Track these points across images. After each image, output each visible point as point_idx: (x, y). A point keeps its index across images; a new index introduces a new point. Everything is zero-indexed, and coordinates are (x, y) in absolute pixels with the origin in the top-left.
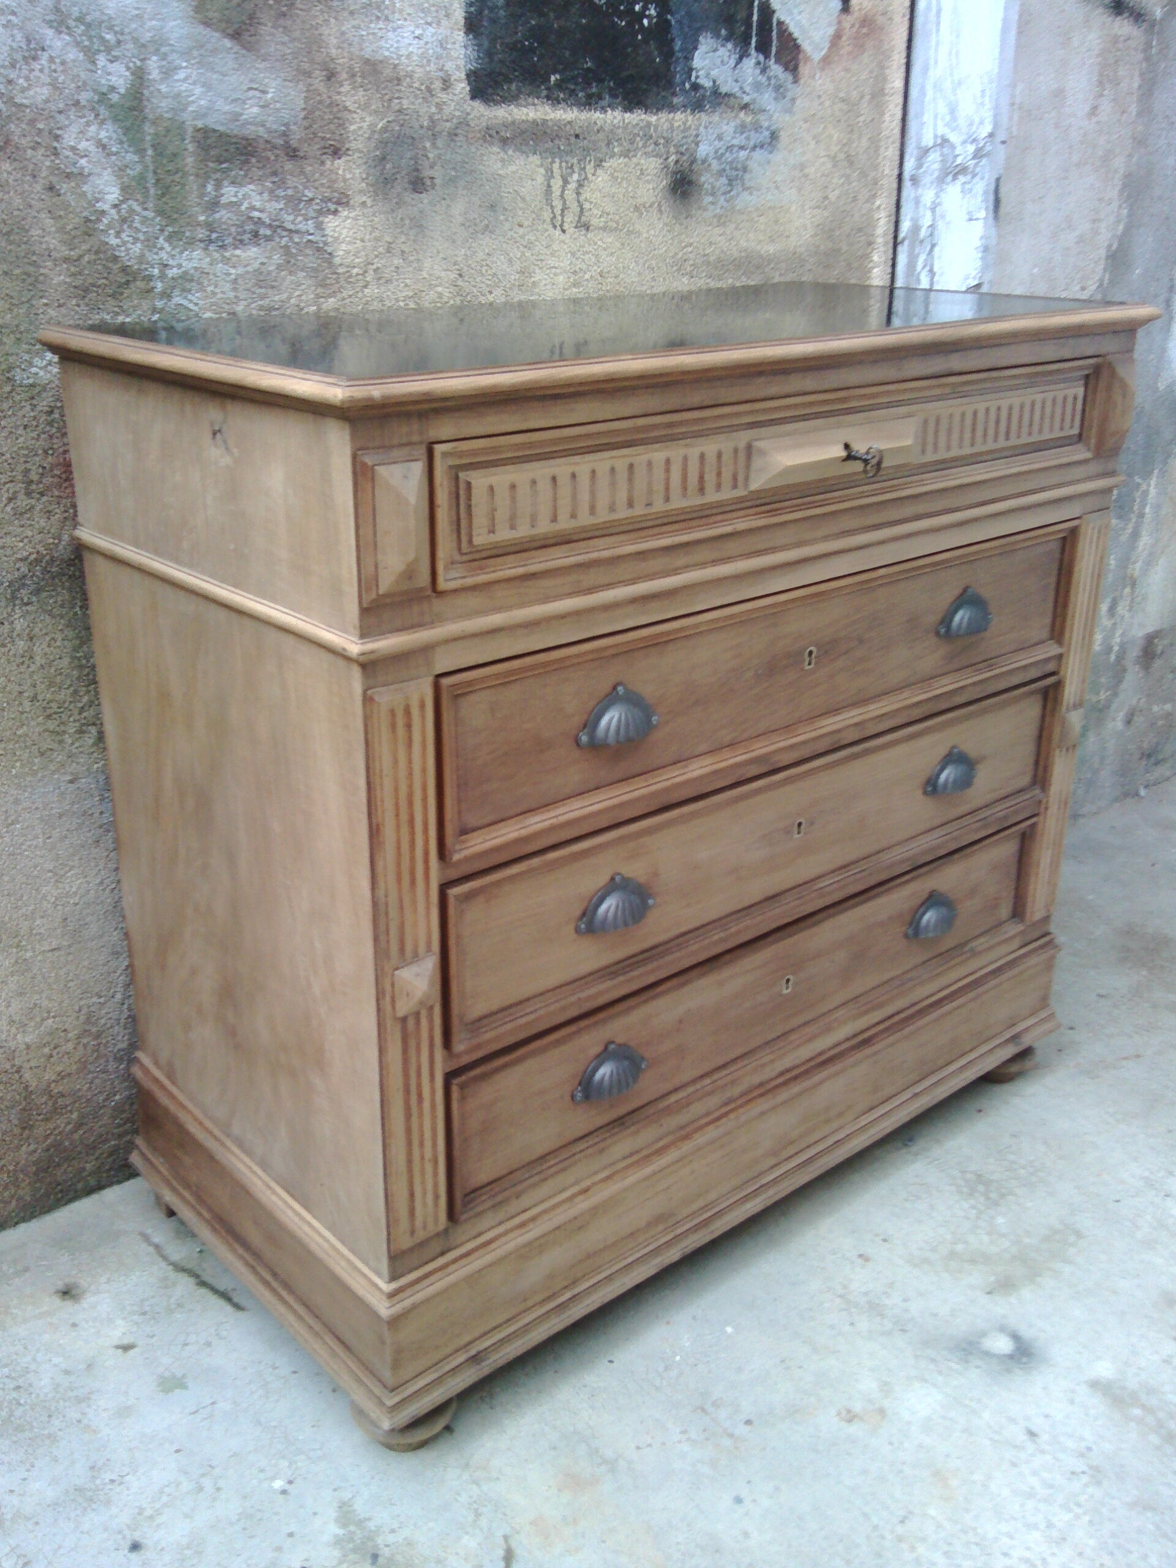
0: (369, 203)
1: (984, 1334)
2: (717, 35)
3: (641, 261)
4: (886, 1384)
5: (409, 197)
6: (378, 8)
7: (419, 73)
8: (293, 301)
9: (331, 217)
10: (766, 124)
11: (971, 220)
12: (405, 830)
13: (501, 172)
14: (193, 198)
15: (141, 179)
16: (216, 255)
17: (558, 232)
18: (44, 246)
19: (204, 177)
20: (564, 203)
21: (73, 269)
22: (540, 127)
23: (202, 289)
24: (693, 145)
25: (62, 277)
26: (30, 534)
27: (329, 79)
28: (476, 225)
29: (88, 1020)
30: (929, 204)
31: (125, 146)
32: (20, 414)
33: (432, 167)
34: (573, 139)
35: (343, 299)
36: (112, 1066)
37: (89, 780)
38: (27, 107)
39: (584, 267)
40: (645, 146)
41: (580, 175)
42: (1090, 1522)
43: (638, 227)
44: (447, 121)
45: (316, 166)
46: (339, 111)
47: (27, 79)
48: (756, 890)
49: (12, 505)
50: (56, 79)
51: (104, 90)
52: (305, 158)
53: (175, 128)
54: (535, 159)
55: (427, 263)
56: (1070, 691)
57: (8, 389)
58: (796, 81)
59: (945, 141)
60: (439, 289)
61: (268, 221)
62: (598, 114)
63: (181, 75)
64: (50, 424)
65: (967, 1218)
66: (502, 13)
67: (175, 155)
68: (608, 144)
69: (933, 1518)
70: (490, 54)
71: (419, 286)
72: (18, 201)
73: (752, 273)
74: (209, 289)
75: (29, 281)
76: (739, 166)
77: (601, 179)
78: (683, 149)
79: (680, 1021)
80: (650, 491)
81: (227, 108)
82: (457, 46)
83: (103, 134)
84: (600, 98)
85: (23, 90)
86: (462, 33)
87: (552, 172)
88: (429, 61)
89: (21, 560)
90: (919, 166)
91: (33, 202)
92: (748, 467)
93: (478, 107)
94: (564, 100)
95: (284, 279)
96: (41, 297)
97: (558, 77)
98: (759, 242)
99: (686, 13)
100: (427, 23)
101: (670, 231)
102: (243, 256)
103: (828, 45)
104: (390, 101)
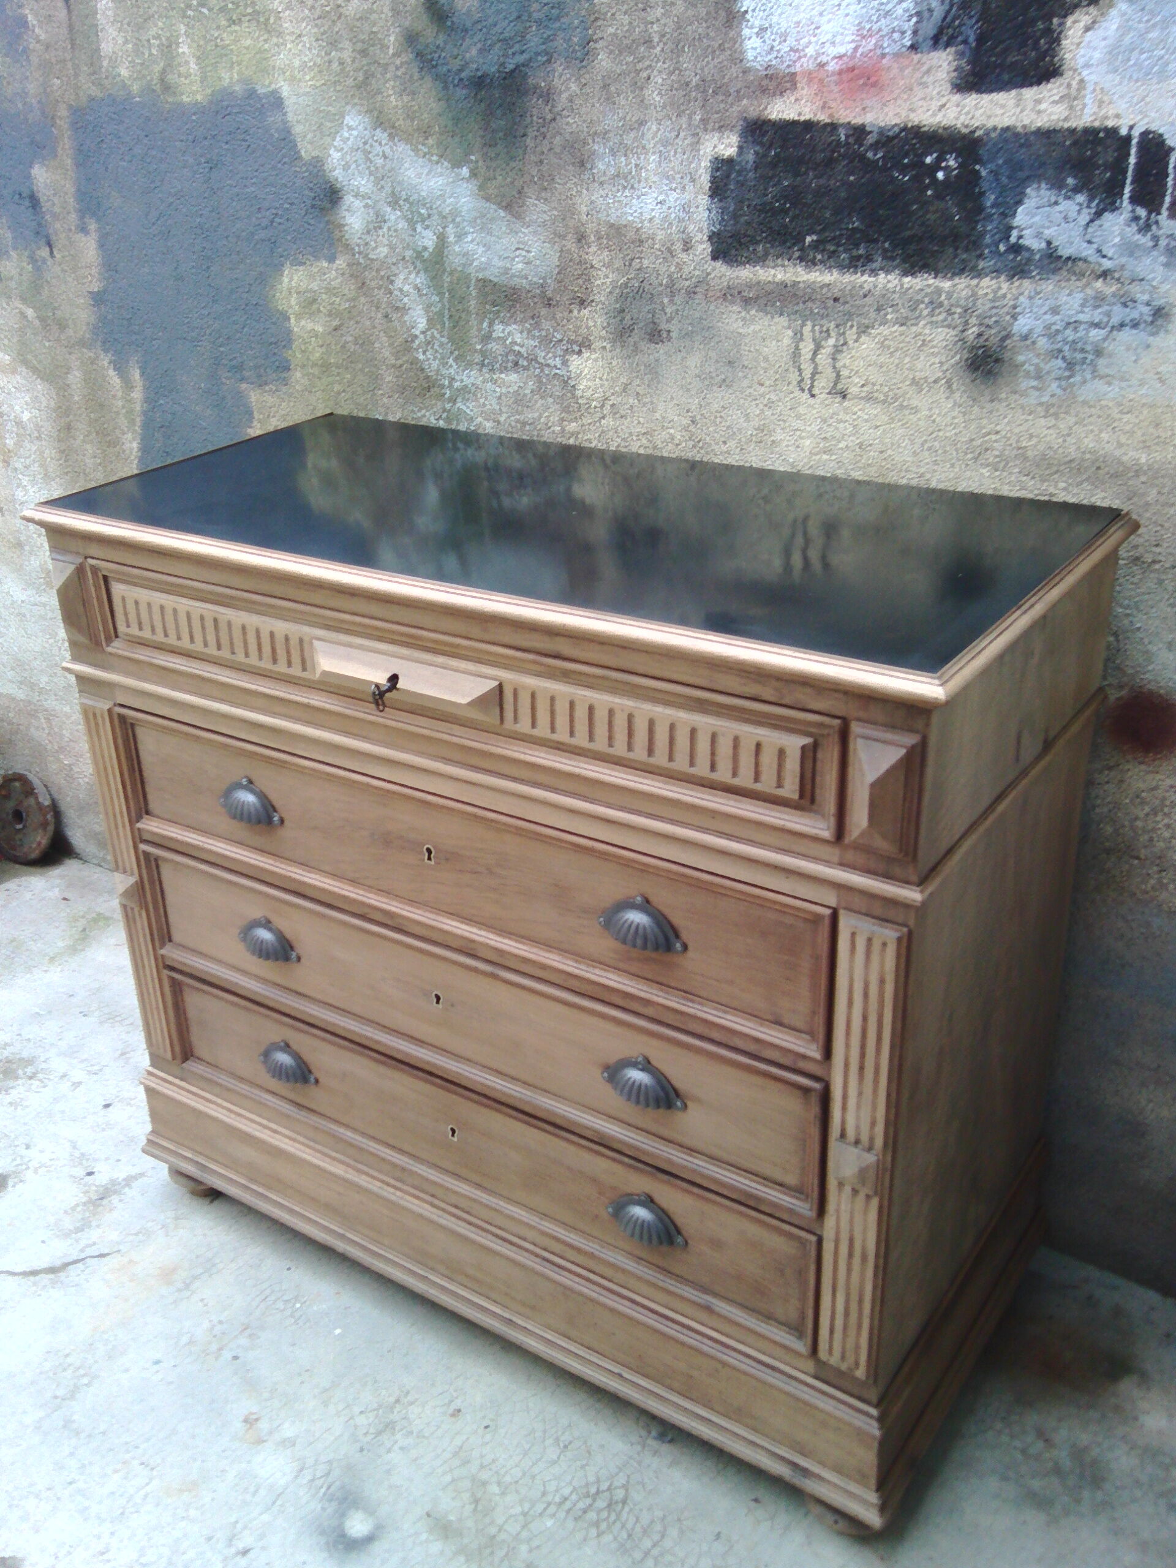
0: (608, 348)
2: (1058, 185)
3: (919, 441)
5: (644, 345)
6: (625, 178)
7: (660, 235)
8: (542, 420)
9: (575, 356)
10: (1142, 297)
13: (741, 330)
14: (474, 332)
15: (440, 314)
16: (487, 376)
17: (806, 395)
18: (381, 354)
19: (482, 315)
20: (816, 368)
21: (396, 372)
22: (789, 289)
23: (477, 400)
24: (1008, 318)
25: (390, 377)
27: (579, 241)
28: (712, 378)
31: (432, 290)
33: (669, 321)
34: (830, 303)
35: (583, 425)
39: (838, 435)
40: (932, 314)
41: (837, 340)
43: (914, 402)
44: (686, 280)
45: (565, 314)
46: (587, 268)
47: (376, 242)
51: (420, 249)
52: (557, 305)
53: (464, 278)
54: (783, 321)
55: (661, 406)
60: (672, 431)
61: (525, 355)
62: (865, 277)
63: (469, 238)
66: (751, 175)
67: (463, 298)
68: (878, 310)
70: (735, 216)
71: (652, 425)
72: (368, 323)
73: (1103, 483)
74: (482, 400)
76: (1088, 348)
77: (865, 348)
78: (991, 322)
81: (500, 264)
82: (701, 209)
83: (418, 280)
84: (869, 259)
85: (373, 249)
86: (706, 197)
87: (802, 335)
88: (671, 224)
91: (377, 325)
93: (720, 267)
94: (821, 262)
95: (536, 402)
97: (815, 237)
98: (1120, 445)
99: (1005, 162)
100: (671, 189)
101: (964, 414)
102: (506, 379)
104: (632, 260)
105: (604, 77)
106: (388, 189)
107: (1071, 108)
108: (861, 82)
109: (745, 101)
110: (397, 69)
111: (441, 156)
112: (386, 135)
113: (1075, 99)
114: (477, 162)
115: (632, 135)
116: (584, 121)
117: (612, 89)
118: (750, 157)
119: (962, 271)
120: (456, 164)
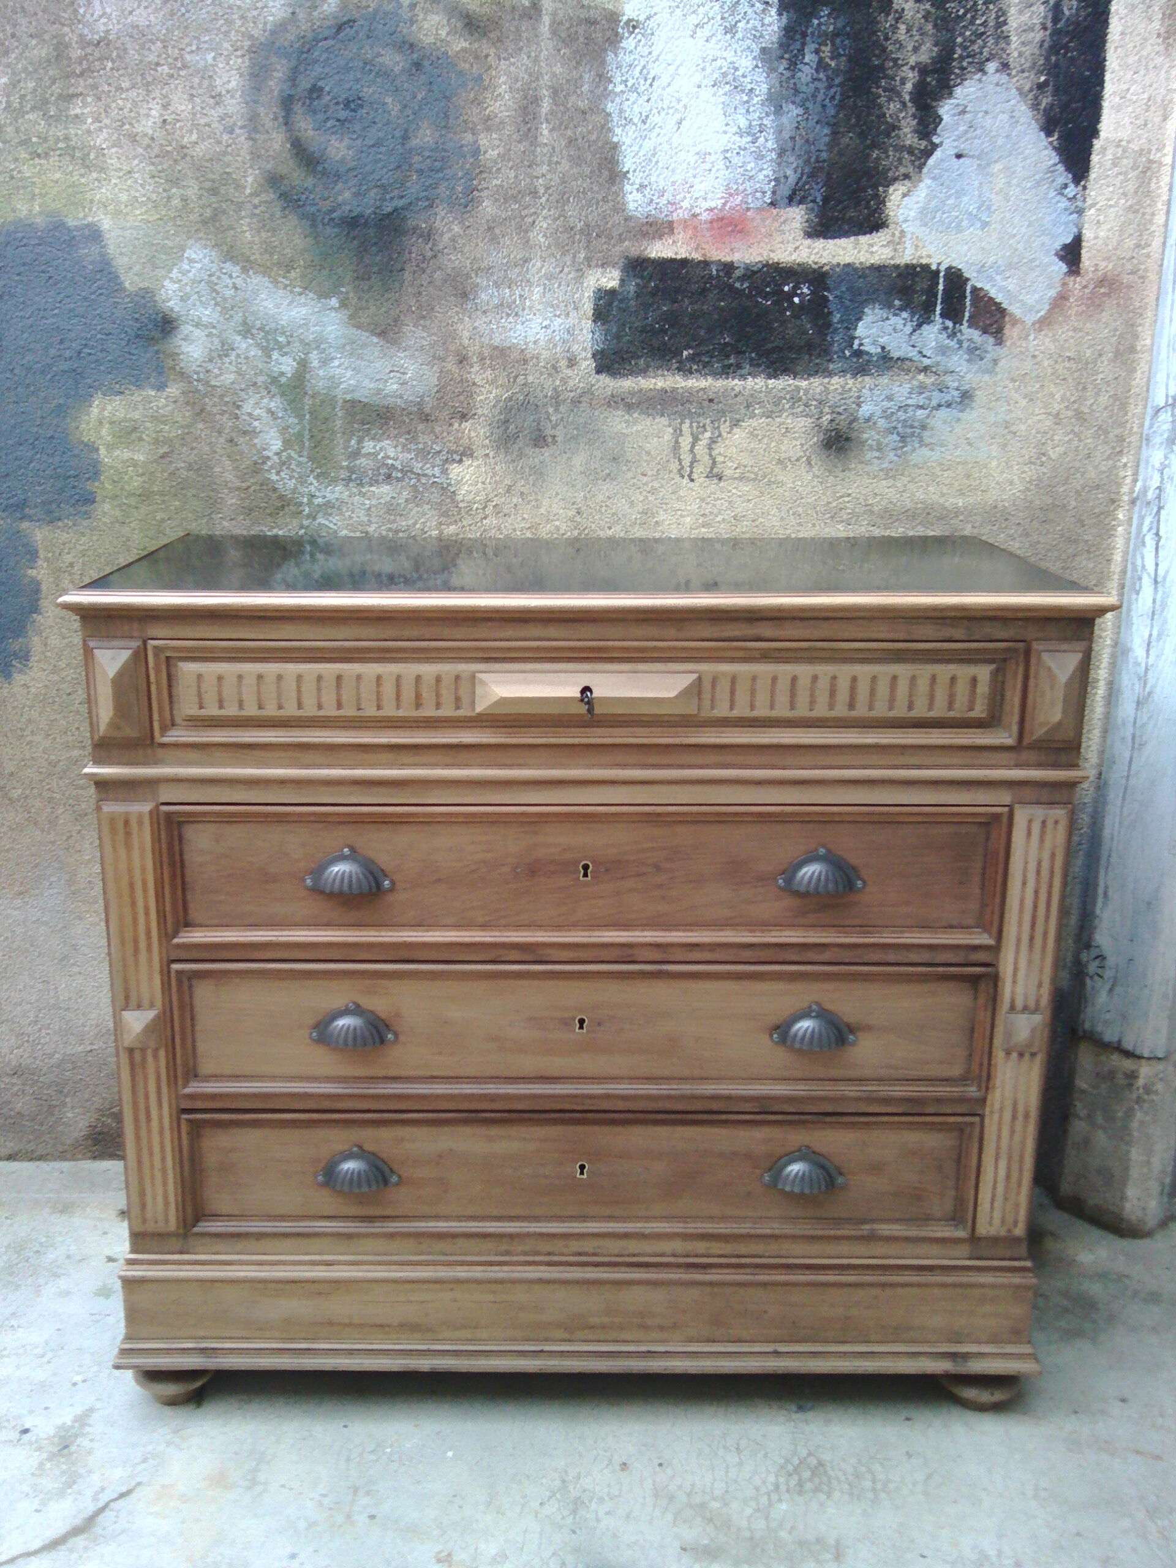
0: (491, 455)
2: (888, 305)
3: (784, 508)
5: (529, 451)
7: (545, 354)
8: (418, 526)
9: (456, 465)
10: (954, 385)
13: (624, 431)
14: (340, 449)
15: (299, 435)
16: (355, 490)
17: (686, 481)
18: (223, 479)
19: (349, 434)
20: (694, 456)
21: (242, 495)
22: (669, 394)
23: (341, 514)
24: (854, 406)
25: (234, 500)
27: (461, 362)
28: (597, 473)
31: (289, 413)
33: (554, 427)
34: (706, 403)
35: (464, 527)
38: (219, 387)
39: (715, 511)
40: (792, 407)
41: (712, 433)
43: (780, 478)
44: (571, 391)
45: (445, 427)
46: (469, 386)
47: (220, 369)
50: (241, 368)
51: (276, 375)
52: (436, 420)
53: (329, 400)
54: (664, 421)
55: (546, 502)
58: (1000, 342)
60: (557, 523)
61: (400, 467)
62: (736, 381)
63: (336, 363)
65: (757, 1488)
66: (633, 303)
67: (327, 419)
68: (748, 407)
70: (617, 337)
71: (537, 520)
72: (207, 449)
73: (932, 524)
74: (347, 514)
75: (211, 502)
76: (916, 424)
77: (737, 437)
78: (840, 410)
79: (440, 1156)
80: (360, 699)
81: (372, 386)
82: (585, 331)
83: (272, 404)
84: (739, 366)
85: (216, 376)
86: (590, 321)
87: (681, 431)
88: (555, 345)
91: (218, 450)
92: (471, 692)
93: (604, 379)
94: (697, 371)
95: (411, 510)
97: (691, 352)
98: (943, 495)
99: (848, 289)
100: (555, 316)
101: (821, 483)
102: (377, 491)
103: (1047, 307)
104: (516, 377)
105: (488, 221)
106: (238, 318)
107: (895, 250)
108: (730, 229)
109: (627, 243)
110: (256, 207)
111: (306, 288)
112: (238, 268)
113: (898, 244)
114: (347, 293)
115: (517, 270)
116: (467, 258)
117: (497, 231)
118: (632, 288)
119: (817, 372)
120: (323, 295)
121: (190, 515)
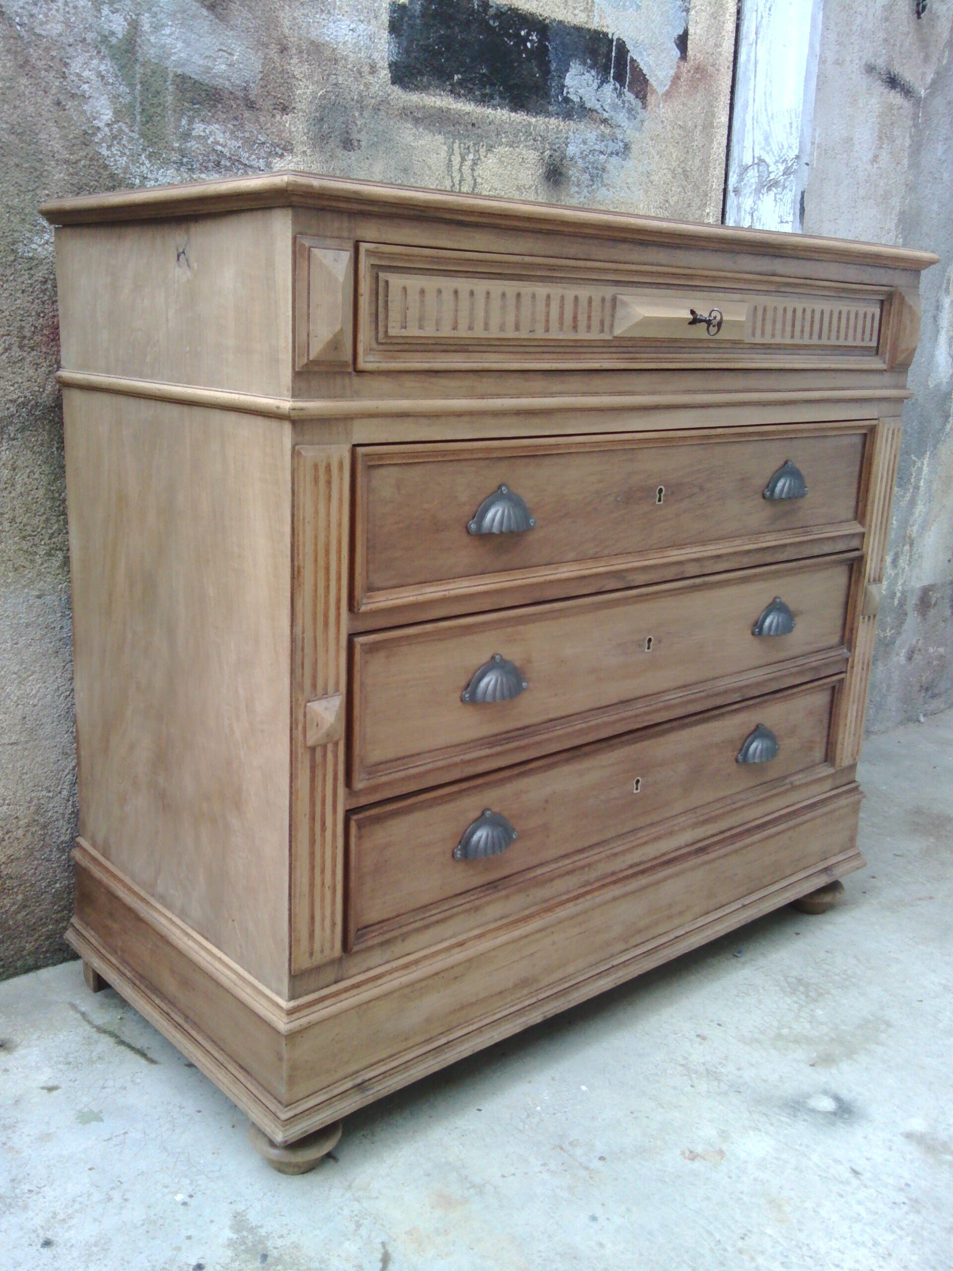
0: (308, 152)
1: (809, 1096)
2: (584, 63)
4: (723, 1131)
5: (339, 152)
7: (352, 58)
9: (278, 159)
10: (620, 137)
11: (782, 222)
12: (321, 574)
13: (412, 144)
14: (170, 128)
15: (131, 106)
16: (186, 175)
18: (49, 148)
19: (180, 113)
20: (462, 175)
21: (71, 170)
22: (445, 114)
24: (564, 145)
25: (62, 175)
26: (20, 380)
27: (282, 52)
29: (36, 813)
30: (748, 209)
31: (120, 80)
32: (20, 280)
33: (359, 132)
34: (470, 127)
36: (55, 855)
37: (54, 598)
38: (44, 37)
40: (526, 140)
41: (474, 155)
42: (913, 1243)
44: (372, 98)
45: (268, 118)
46: (289, 77)
47: (46, 15)
48: (613, 692)
49: (7, 354)
50: (69, 19)
51: (107, 34)
52: (260, 110)
53: (159, 72)
54: (440, 138)
56: (871, 567)
57: (12, 258)
58: (644, 106)
59: (761, 161)
61: (228, 155)
62: (490, 110)
63: (167, 31)
64: (44, 291)
65: (790, 1010)
66: (418, 21)
67: (158, 92)
68: (497, 135)
69: (770, 1236)
70: (407, 52)
72: (31, 109)
75: (35, 174)
76: (600, 167)
77: (491, 161)
78: (556, 147)
79: (546, 801)
80: (534, 320)
81: (201, 62)
82: (382, 41)
83: (102, 68)
84: (492, 97)
85: (42, 24)
86: (386, 32)
87: (453, 150)
88: (360, 49)
89: (11, 401)
90: (741, 180)
91: (43, 113)
92: (613, 316)
93: (397, 92)
94: (464, 96)
96: (44, 189)
99: (560, 43)
100: (360, 20)
102: (206, 179)
103: (669, 83)
104: (329, 75)
107: (588, 16)
113: (590, 11)
118: (417, 7)
119: (541, 112)
121: (12, 189)
